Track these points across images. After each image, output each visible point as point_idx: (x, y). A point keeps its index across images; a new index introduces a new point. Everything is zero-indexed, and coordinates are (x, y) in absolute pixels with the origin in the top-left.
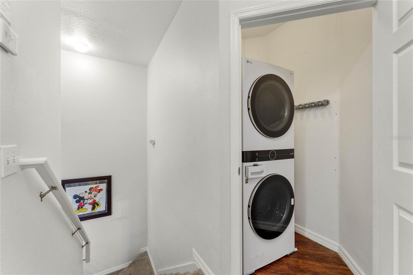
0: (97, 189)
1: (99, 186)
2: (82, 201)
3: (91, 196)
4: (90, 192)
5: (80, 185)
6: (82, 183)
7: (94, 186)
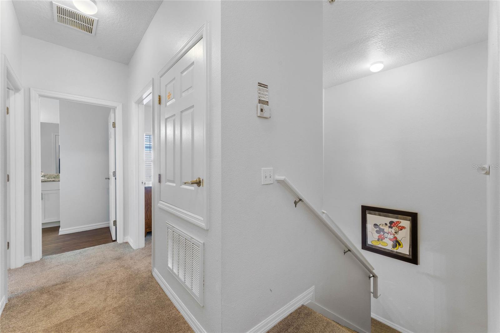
0: (398, 225)
1: (401, 222)
2: (382, 233)
3: (391, 231)
4: (390, 226)
5: (380, 215)
6: (381, 213)
7: (395, 220)
